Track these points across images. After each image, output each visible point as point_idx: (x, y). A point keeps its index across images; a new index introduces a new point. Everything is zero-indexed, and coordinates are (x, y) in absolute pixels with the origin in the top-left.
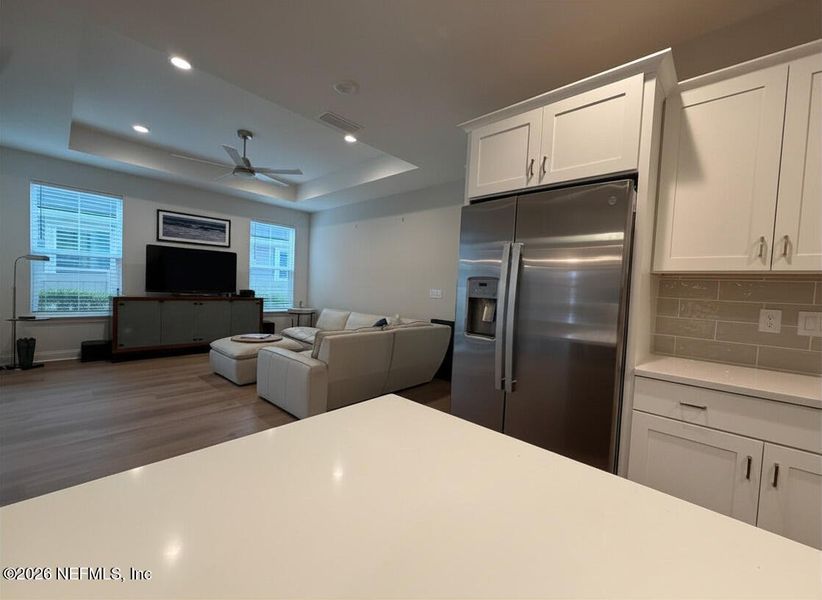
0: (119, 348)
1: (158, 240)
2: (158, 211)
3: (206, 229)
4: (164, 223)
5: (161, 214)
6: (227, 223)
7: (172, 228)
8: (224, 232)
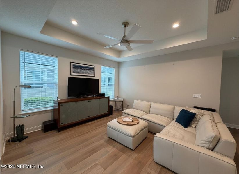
0: (61, 125)
1: (71, 75)
2: (71, 62)
3: (87, 70)
4: (73, 68)
5: (72, 64)
6: (94, 67)
7: (75, 69)
8: (93, 70)
